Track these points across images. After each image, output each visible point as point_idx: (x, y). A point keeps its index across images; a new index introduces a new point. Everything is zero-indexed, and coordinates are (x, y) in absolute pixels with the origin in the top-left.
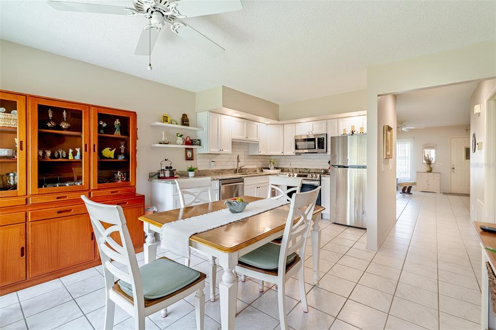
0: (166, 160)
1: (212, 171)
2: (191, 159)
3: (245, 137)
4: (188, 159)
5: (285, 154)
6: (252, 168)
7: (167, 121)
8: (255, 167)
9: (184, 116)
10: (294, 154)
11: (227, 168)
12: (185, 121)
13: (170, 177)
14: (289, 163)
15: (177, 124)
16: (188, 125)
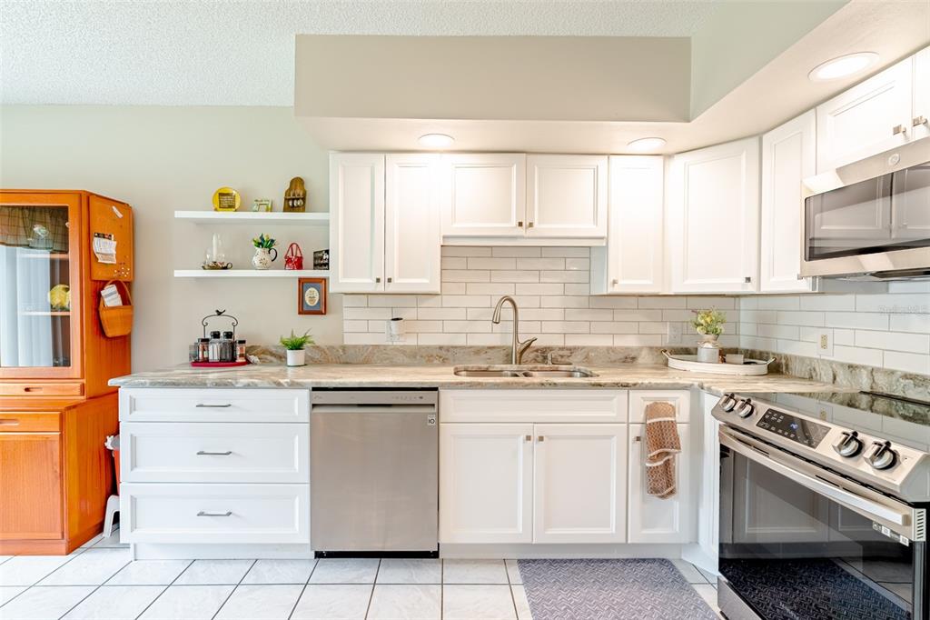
0: (219, 313)
1: (402, 350)
2: (320, 310)
3: (515, 223)
4: (303, 310)
5: (765, 289)
6: (608, 349)
7: (231, 207)
8: (630, 342)
9: (297, 182)
10: (805, 286)
11: (470, 343)
12: (296, 199)
13: (221, 360)
14: (816, 336)
15: (271, 210)
16: (302, 209)
